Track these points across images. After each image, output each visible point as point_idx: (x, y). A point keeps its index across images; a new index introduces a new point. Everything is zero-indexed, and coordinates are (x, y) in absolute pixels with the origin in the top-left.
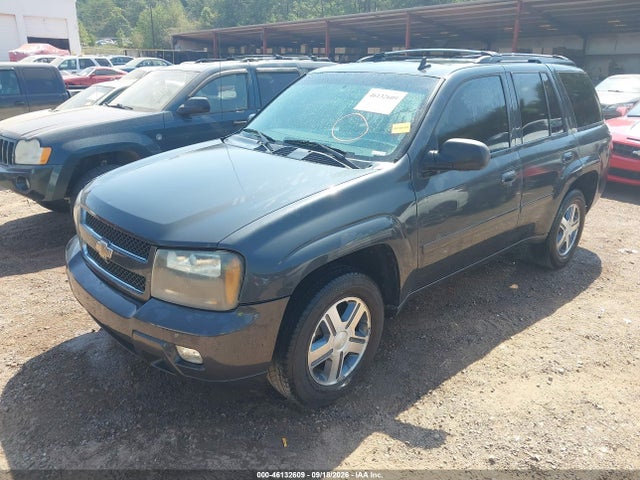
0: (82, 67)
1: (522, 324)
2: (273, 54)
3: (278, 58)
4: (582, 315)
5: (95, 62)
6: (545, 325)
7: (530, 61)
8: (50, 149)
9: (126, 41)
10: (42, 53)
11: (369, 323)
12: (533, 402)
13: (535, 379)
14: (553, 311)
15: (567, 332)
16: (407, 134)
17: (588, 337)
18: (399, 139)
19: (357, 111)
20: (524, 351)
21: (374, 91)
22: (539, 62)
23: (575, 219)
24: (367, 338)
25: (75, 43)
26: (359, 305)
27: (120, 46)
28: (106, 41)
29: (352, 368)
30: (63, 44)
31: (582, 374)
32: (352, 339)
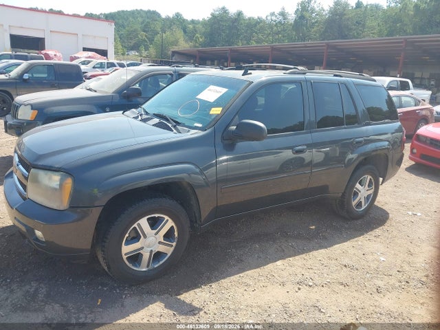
0: (108, 67)
1: (303, 251)
2: (194, 63)
3: (196, 66)
4: (351, 251)
5: (117, 65)
6: (321, 254)
7: (335, 76)
8: (37, 111)
9: (145, 53)
10: (90, 57)
11: (176, 234)
12: (278, 302)
13: (289, 287)
14: (331, 245)
15: (333, 261)
16: (218, 115)
17: (345, 266)
18: (213, 117)
19: (197, 99)
20: (293, 269)
21: (212, 87)
22: (341, 76)
23: (369, 186)
24: (174, 244)
25: (111, 53)
26: (167, 220)
27: (141, 56)
28: (133, 53)
29: (161, 263)
30: (104, 53)
31: (325, 289)
32: (160, 243)
